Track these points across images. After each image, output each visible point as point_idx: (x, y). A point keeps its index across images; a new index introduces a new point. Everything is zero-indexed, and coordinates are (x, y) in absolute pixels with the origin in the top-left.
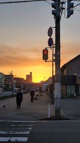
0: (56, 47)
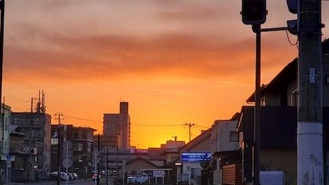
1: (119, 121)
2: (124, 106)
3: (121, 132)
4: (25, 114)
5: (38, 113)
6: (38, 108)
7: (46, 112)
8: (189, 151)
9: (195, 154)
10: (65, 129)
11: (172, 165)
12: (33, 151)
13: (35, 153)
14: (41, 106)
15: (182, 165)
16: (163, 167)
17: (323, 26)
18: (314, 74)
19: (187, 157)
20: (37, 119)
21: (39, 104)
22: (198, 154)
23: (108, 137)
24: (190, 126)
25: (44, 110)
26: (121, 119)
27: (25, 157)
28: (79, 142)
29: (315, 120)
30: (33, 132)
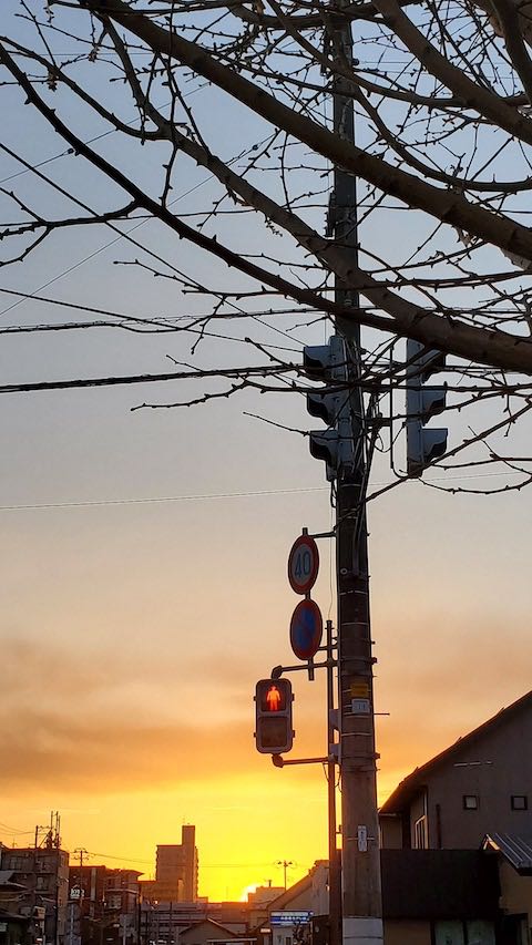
0: (342, 664)
1: (179, 859)
2: (189, 832)
3: (184, 875)
4: (28, 850)
5: (49, 848)
6: (49, 842)
7: (62, 848)
8: (282, 909)
9: (292, 914)
10: (94, 873)
11: (256, 933)
12: (36, 913)
13: (42, 916)
14: (53, 838)
15: (271, 933)
16: (244, 936)
17: (378, 756)
18: (365, 835)
19: (279, 918)
20: (47, 860)
21: (50, 834)
22: (297, 914)
23: (163, 883)
24: (286, 865)
25: (57, 844)
26: (184, 853)
27: (24, 923)
28: (116, 893)
29: (370, 914)
30: (40, 880)
